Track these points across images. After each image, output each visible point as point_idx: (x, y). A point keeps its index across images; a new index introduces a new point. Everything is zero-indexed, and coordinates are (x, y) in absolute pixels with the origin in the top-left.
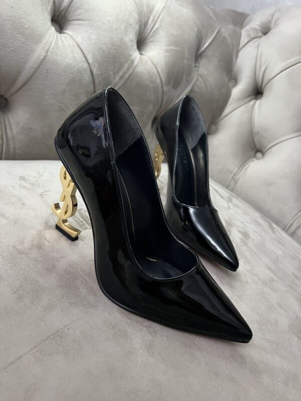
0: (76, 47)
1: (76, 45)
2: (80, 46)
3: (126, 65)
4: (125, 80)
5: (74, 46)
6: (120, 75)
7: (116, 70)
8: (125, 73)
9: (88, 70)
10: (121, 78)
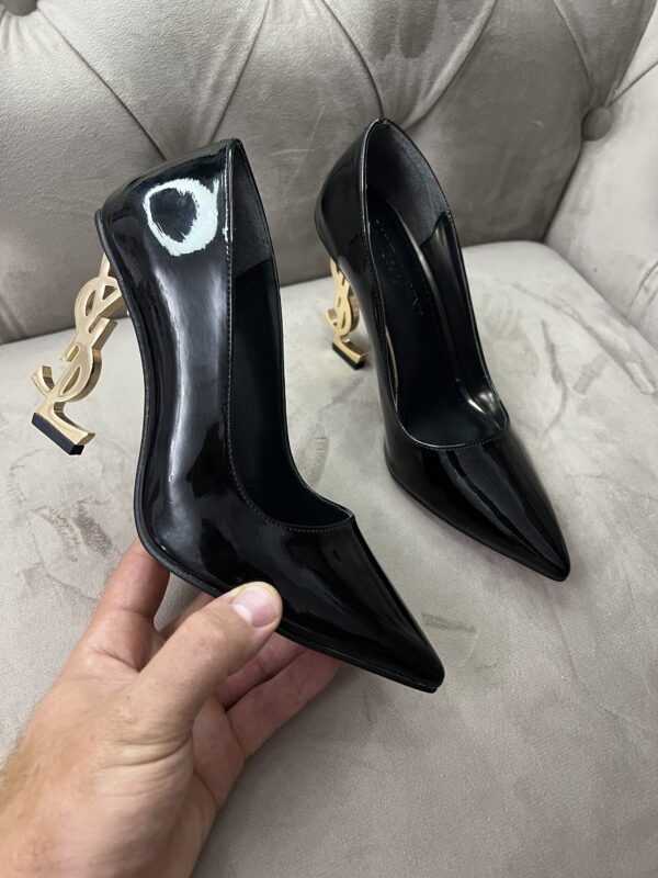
0: (64, 48)
1: (61, 43)
2: (71, 42)
3: (221, 50)
4: (229, 92)
5: (56, 46)
6: (210, 82)
7: (194, 72)
8: (222, 73)
9: (112, 100)
10: (216, 88)
